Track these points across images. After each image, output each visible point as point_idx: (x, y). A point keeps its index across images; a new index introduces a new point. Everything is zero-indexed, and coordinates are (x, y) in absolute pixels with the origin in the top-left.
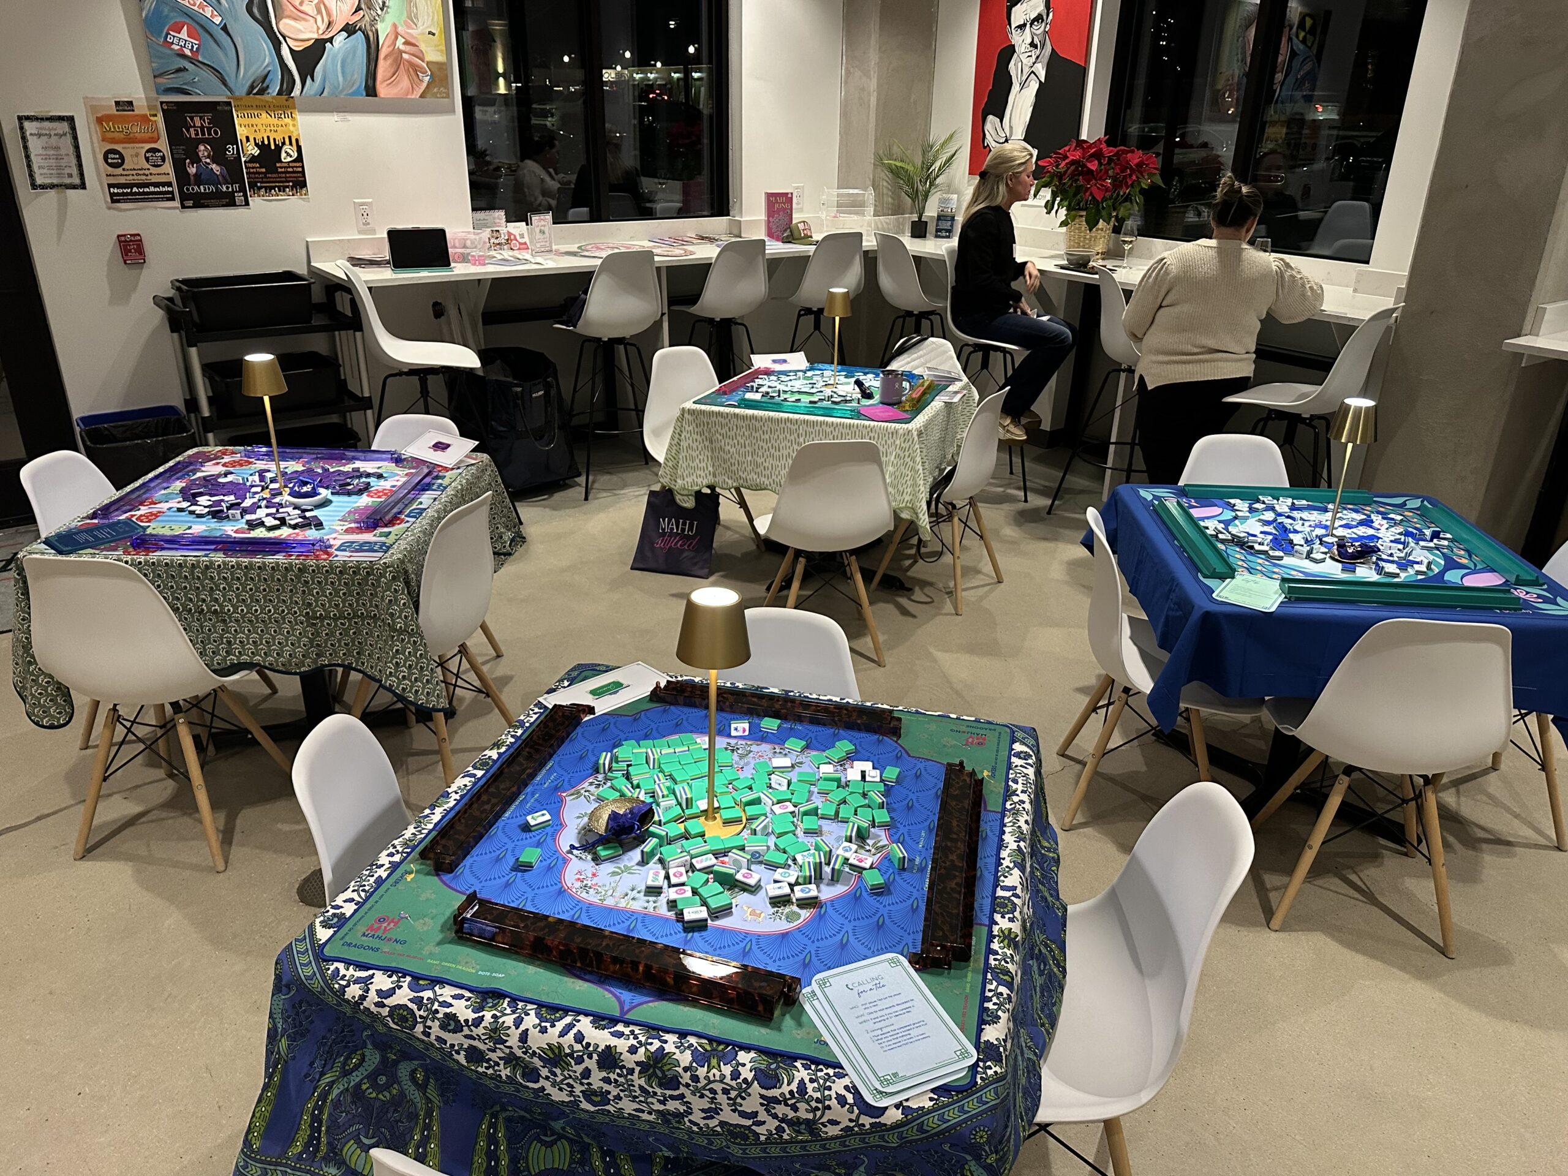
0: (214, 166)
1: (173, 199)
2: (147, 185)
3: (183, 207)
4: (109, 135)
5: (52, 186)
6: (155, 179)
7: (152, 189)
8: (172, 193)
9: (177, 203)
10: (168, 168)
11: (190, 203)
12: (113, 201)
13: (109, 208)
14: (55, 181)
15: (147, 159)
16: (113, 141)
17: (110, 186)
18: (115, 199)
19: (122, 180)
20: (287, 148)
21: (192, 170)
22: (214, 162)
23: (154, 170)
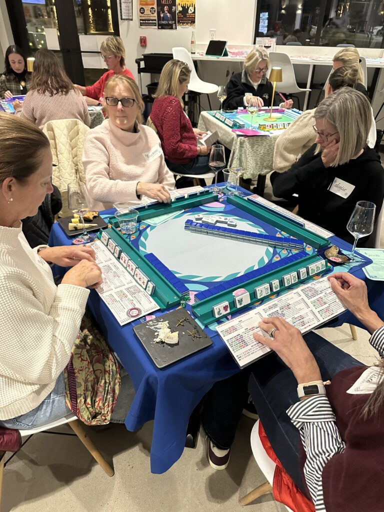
0: (168, 15)
1: (155, 25)
2: (149, 20)
3: (159, 28)
5: (127, 19)
6: (152, 18)
7: (151, 22)
8: (156, 23)
9: (156, 27)
10: (156, 14)
11: (160, 27)
12: (141, 25)
13: (140, 27)
15: (151, 11)
16: (143, 5)
17: (141, 20)
18: (141, 24)
19: (143, 18)
20: (191, 8)
21: (162, 15)
23: (152, 15)
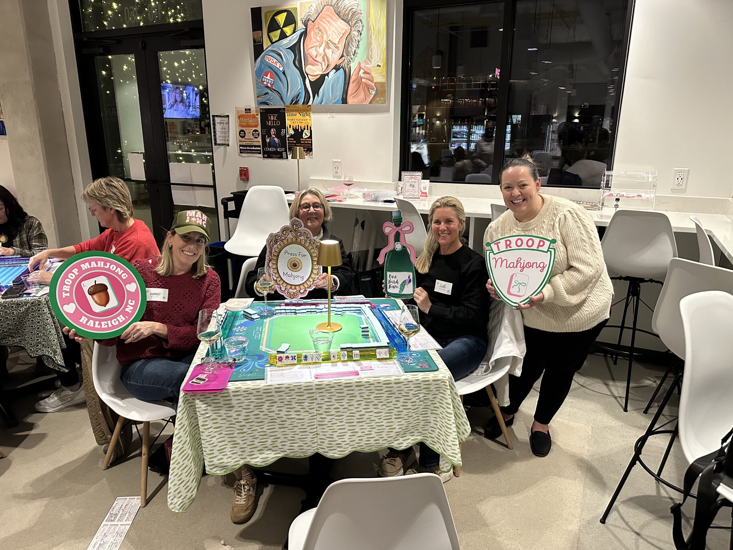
0: (276, 139)
1: (260, 153)
2: (252, 146)
3: (264, 157)
4: (242, 123)
5: (223, 145)
6: (255, 144)
7: (254, 148)
8: (260, 150)
9: (261, 155)
10: (260, 139)
11: (266, 156)
12: (241, 153)
13: (239, 155)
14: (224, 143)
15: (253, 134)
16: (243, 126)
17: (240, 146)
18: (241, 151)
19: (244, 144)
20: (305, 131)
21: (268, 140)
22: (276, 137)
23: (255, 140)
